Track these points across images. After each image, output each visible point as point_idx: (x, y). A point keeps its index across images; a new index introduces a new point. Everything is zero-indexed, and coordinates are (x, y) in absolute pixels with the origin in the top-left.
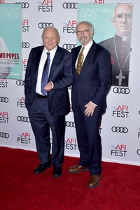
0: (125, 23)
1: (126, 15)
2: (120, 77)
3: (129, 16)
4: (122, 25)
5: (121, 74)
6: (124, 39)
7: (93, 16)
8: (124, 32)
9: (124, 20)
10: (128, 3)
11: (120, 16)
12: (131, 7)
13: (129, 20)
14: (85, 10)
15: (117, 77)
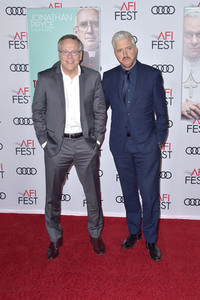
0: (92, 33)
1: (91, 23)
3: (96, 24)
4: (87, 36)
6: (91, 54)
7: (48, 25)
8: (91, 46)
9: (89, 30)
10: (94, 6)
11: (84, 24)
12: (97, 12)
13: (95, 29)
14: (37, 18)
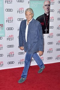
2: (46, 30)
5: (46, 29)
15: (45, 30)
